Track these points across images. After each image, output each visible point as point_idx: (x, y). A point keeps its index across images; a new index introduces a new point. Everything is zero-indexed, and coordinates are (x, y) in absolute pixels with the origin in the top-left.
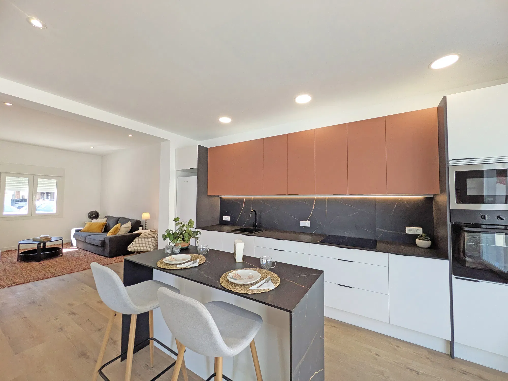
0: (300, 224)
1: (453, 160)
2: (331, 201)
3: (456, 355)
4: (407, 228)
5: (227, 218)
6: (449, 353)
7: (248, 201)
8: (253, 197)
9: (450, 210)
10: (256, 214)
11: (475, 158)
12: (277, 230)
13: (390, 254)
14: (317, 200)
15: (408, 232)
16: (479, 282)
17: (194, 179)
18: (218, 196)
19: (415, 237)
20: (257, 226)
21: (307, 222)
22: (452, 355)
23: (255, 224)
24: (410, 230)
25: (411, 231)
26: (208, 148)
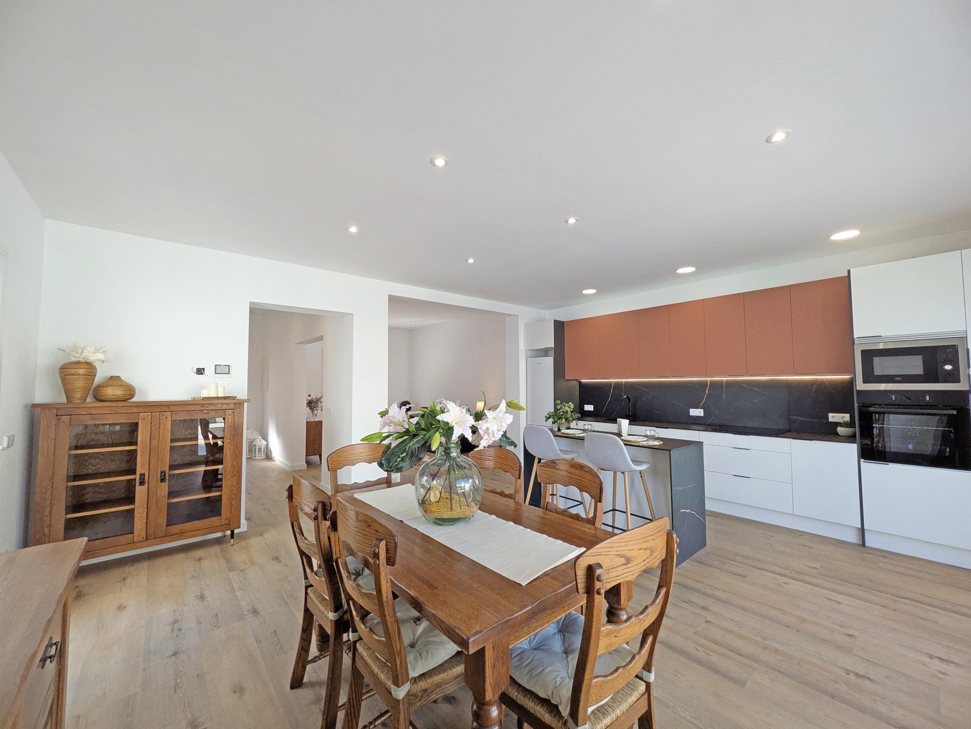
0: (689, 412)
1: (857, 338)
2: (729, 384)
3: (867, 544)
4: (830, 415)
5: (589, 408)
6: (861, 543)
7: (618, 386)
8: (624, 380)
9: (857, 390)
10: (630, 401)
11: (881, 336)
12: (659, 421)
13: (792, 439)
14: (712, 383)
15: (831, 420)
16: (888, 464)
17: (550, 361)
18: (577, 380)
19: (837, 424)
20: (631, 416)
21: (699, 410)
22: (864, 545)
23: (629, 413)
24: (833, 417)
25: (836, 419)
26: (563, 322)
